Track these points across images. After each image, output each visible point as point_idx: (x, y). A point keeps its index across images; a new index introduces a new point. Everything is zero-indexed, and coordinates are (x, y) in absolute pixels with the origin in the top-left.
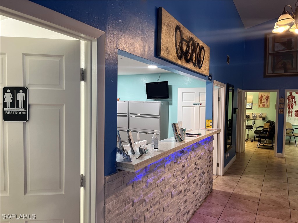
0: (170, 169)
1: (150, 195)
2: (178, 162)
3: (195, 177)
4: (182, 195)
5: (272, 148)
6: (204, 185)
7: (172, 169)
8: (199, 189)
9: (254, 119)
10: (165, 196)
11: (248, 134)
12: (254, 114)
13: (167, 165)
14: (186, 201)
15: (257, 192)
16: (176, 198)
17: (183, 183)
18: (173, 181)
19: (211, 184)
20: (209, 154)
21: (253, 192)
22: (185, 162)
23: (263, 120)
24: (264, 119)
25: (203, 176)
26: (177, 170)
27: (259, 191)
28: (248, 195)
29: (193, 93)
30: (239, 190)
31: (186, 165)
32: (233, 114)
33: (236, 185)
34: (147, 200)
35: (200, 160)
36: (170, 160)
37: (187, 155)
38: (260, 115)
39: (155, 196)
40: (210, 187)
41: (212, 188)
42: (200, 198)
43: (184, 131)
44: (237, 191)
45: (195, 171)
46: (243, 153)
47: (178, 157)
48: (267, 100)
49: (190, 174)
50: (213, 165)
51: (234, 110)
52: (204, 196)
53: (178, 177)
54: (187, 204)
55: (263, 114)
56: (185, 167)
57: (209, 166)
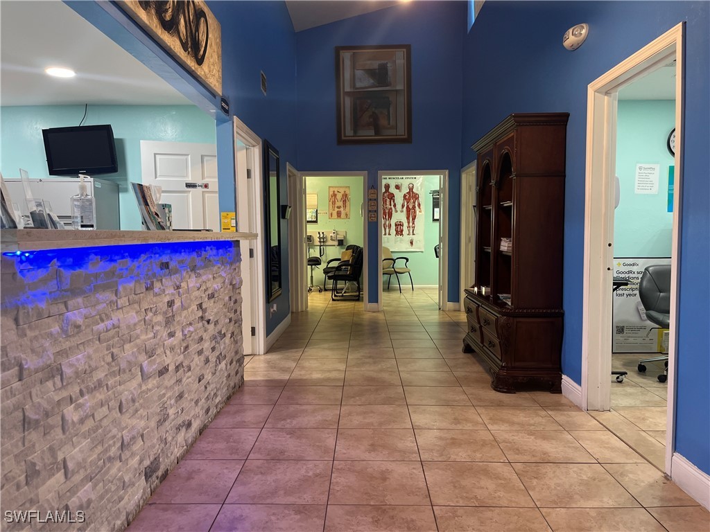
0: (135, 302)
1: (78, 360)
2: (156, 290)
3: (201, 339)
4: (171, 377)
5: (358, 299)
6: (223, 365)
7: (139, 303)
8: (214, 374)
9: (322, 244)
10: (124, 371)
11: (312, 277)
12: (321, 233)
13: (125, 289)
14: (181, 396)
15: (339, 370)
16: (155, 382)
17: (172, 349)
18: (143, 337)
19: (240, 366)
20: (231, 294)
21: (329, 371)
22: (173, 294)
23: (339, 245)
24: (341, 243)
25: (222, 342)
26: (154, 310)
27: (343, 367)
28: (322, 377)
29: (184, 157)
30: (303, 372)
31: (177, 304)
32: (281, 220)
33: (294, 365)
34: (68, 371)
35: (212, 300)
36: (131, 277)
37: (180, 279)
38: (332, 235)
39: (93, 364)
40: (239, 372)
41: (242, 377)
42: (215, 395)
43: (167, 210)
44: (297, 374)
45: (201, 324)
46: (305, 313)
47: (154, 275)
48: (344, 202)
49: (187, 329)
50: (242, 320)
51: (282, 210)
52: (224, 391)
53: (157, 328)
54: (185, 403)
55: (338, 233)
56: (175, 307)
57: (233, 322)
